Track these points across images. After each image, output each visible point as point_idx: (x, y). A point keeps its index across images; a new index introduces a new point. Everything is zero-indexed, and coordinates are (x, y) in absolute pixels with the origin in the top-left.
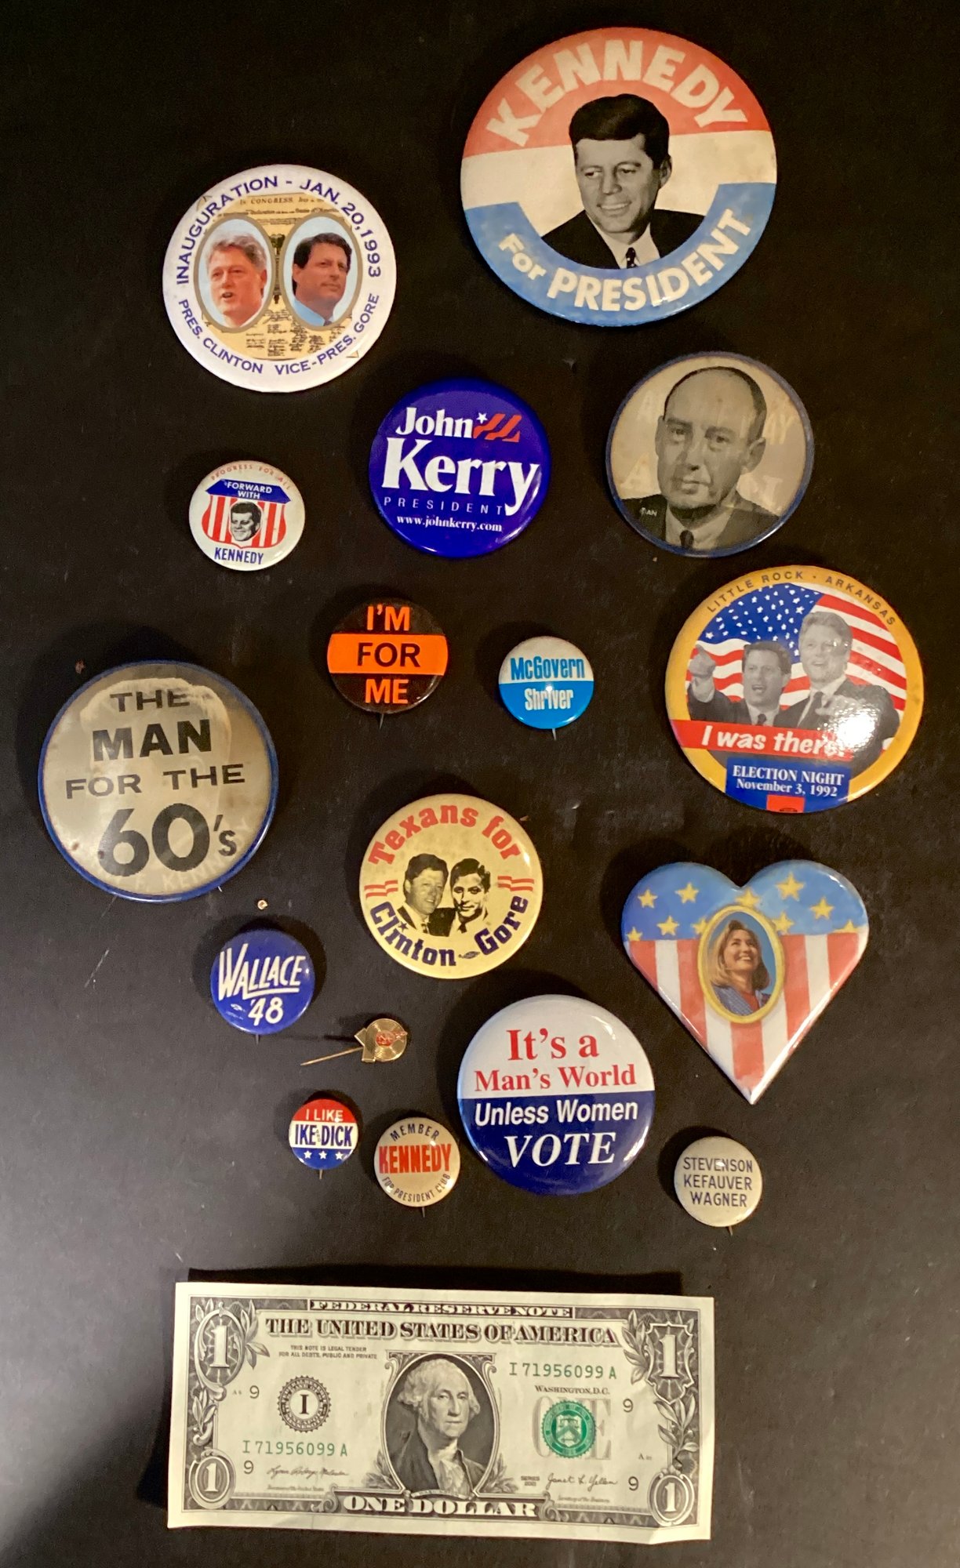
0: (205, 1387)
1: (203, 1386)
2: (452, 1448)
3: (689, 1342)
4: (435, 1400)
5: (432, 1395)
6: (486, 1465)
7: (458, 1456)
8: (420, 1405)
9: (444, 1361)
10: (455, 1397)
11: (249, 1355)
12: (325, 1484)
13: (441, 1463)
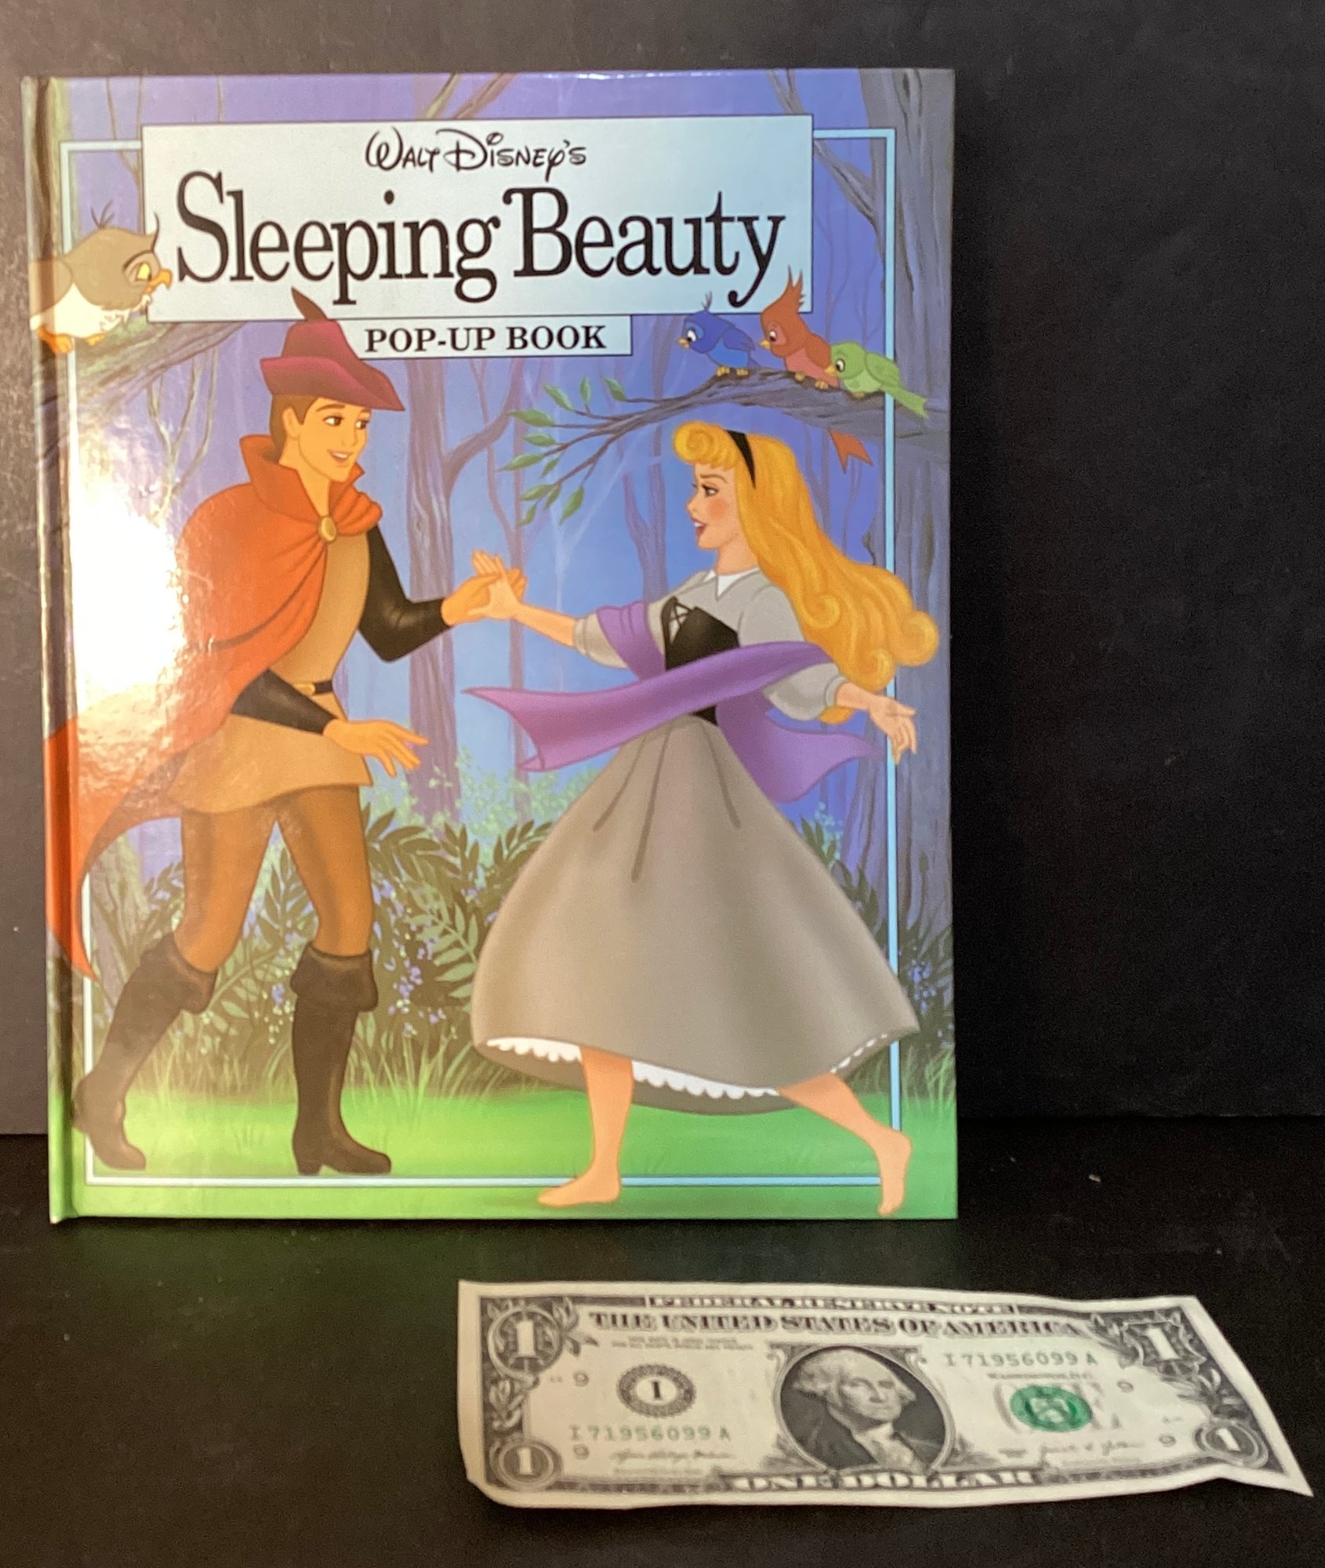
0: (507, 1377)
1: (502, 1375)
2: (887, 1429)
3: (1182, 1330)
4: (847, 1389)
5: (842, 1382)
6: (942, 1442)
7: (895, 1436)
8: (825, 1392)
9: (851, 1353)
10: (876, 1385)
11: (569, 1345)
12: (704, 1467)
13: (875, 1442)
